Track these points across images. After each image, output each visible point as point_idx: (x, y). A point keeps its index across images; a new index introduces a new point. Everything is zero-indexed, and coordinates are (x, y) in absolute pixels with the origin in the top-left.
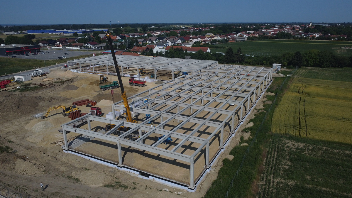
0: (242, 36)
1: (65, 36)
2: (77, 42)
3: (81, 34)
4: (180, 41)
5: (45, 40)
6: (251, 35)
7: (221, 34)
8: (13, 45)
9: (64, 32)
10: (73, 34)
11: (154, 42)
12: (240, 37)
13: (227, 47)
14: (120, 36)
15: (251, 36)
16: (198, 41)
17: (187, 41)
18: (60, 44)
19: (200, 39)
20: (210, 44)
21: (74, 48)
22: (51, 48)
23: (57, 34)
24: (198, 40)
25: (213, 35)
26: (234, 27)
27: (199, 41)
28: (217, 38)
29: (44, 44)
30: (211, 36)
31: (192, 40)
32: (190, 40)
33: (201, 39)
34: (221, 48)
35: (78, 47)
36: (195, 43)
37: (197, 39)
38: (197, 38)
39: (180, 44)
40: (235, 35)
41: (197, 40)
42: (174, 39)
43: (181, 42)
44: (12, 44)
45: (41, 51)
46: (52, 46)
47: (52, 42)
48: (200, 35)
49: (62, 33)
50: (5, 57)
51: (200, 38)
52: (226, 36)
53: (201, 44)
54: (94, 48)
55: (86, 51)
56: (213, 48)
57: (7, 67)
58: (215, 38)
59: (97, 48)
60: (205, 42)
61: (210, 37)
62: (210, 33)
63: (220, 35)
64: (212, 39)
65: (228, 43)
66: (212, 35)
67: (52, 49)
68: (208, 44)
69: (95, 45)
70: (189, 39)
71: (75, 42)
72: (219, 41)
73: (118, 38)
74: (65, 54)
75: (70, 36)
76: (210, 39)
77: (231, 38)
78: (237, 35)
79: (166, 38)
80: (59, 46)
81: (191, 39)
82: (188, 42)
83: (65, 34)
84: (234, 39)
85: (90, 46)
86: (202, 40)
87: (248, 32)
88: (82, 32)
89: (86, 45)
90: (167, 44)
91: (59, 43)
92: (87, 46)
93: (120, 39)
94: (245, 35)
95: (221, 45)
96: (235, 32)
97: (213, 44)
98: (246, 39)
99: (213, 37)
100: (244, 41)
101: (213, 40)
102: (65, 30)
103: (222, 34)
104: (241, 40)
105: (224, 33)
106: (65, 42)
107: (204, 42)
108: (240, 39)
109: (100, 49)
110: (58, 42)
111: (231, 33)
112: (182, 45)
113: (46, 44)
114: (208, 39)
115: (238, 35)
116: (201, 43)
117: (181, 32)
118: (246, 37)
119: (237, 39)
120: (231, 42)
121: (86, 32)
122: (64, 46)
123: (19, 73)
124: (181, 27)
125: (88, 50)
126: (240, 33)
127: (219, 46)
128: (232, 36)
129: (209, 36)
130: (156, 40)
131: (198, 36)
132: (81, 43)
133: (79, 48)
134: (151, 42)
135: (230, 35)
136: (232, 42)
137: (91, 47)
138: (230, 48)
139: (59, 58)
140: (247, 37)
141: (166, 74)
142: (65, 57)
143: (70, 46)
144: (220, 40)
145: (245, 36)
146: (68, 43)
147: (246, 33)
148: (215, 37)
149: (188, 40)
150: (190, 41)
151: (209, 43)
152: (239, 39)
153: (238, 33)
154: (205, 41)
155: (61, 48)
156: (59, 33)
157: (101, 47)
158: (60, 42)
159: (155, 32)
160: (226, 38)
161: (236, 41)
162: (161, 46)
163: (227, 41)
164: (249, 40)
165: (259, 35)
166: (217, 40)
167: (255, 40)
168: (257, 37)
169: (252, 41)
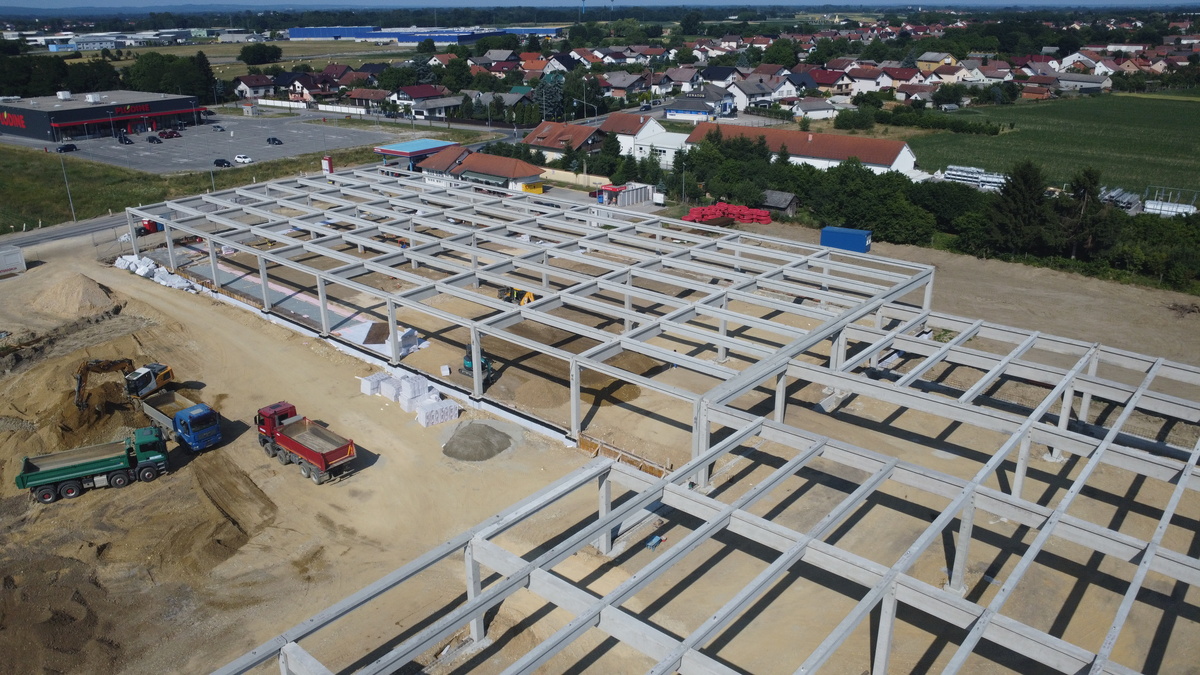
0: (1087, 70)
4: (793, 89)
6: (1128, 62)
7: (990, 55)
11: (686, 87)
12: (1078, 72)
13: (1012, 126)
14: (562, 60)
15: (1129, 68)
16: (877, 89)
17: (823, 89)
18: (306, 91)
19: (885, 81)
20: (929, 105)
21: (344, 110)
24: (878, 84)
25: (953, 64)
26: (1052, 26)
27: (884, 89)
28: (971, 75)
30: (942, 63)
31: (847, 85)
32: (840, 82)
33: (893, 79)
34: (977, 130)
36: (859, 99)
37: (874, 79)
38: (873, 76)
39: (790, 102)
40: (1054, 64)
41: (873, 83)
48: (895, 57)
51: (889, 75)
52: (1012, 65)
53: (887, 106)
58: (957, 74)
60: (908, 96)
61: (936, 73)
62: (940, 52)
63: (985, 62)
64: (948, 79)
65: (1016, 102)
68: (920, 105)
70: (837, 80)
72: (974, 91)
76: (935, 79)
77: (1033, 80)
78: (1060, 63)
79: (739, 69)
81: (846, 80)
82: (827, 94)
84: (1047, 81)
85: (406, 102)
86: (898, 84)
87: (1111, 48)
91: (300, 86)
94: (1100, 64)
95: (981, 116)
96: (1053, 50)
97: (944, 106)
98: (1108, 83)
100: (1094, 92)
101: (945, 88)
103: (995, 59)
104: (1083, 90)
105: (1004, 51)
106: (326, 81)
107: (901, 97)
108: (1079, 84)
111: (1034, 54)
112: (795, 109)
114: (927, 82)
115: (1068, 61)
116: (891, 97)
118: (1106, 74)
119: (1062, 83)
120: (1033, 97)
126: (1076, 57)
127: (970, 120)
128: (1039, 67)
129: (934, 67)
130: (692, 81)
131: (882, 65)
133: (361, 111)
134: (670, 90)
135: (1030, 64)
136: (1037, 100)
137: (408, 106)
138: (1029, 165)
140: (1111, 72)
143: (340, 99)
144: (981, 87)
145: (1100, 68)
147: (1103, 56)
148: (957, 69)
149: (831, 85)
150: (840, 87)
151: (925, 101)
152: (1072, 84)
153: (1066, 55)
154: (908, 91)
157: (447, 109)
158: (305, 83)
160: (1009, 78)
161: (1058, 93)
162: (697, 112)
163: (1011, 91)
164: (1123, 89)
165: (1171, 66)
166: (969, 86)
167: (1151, 92)
168: (1162, 75)
169: (1135, 95)
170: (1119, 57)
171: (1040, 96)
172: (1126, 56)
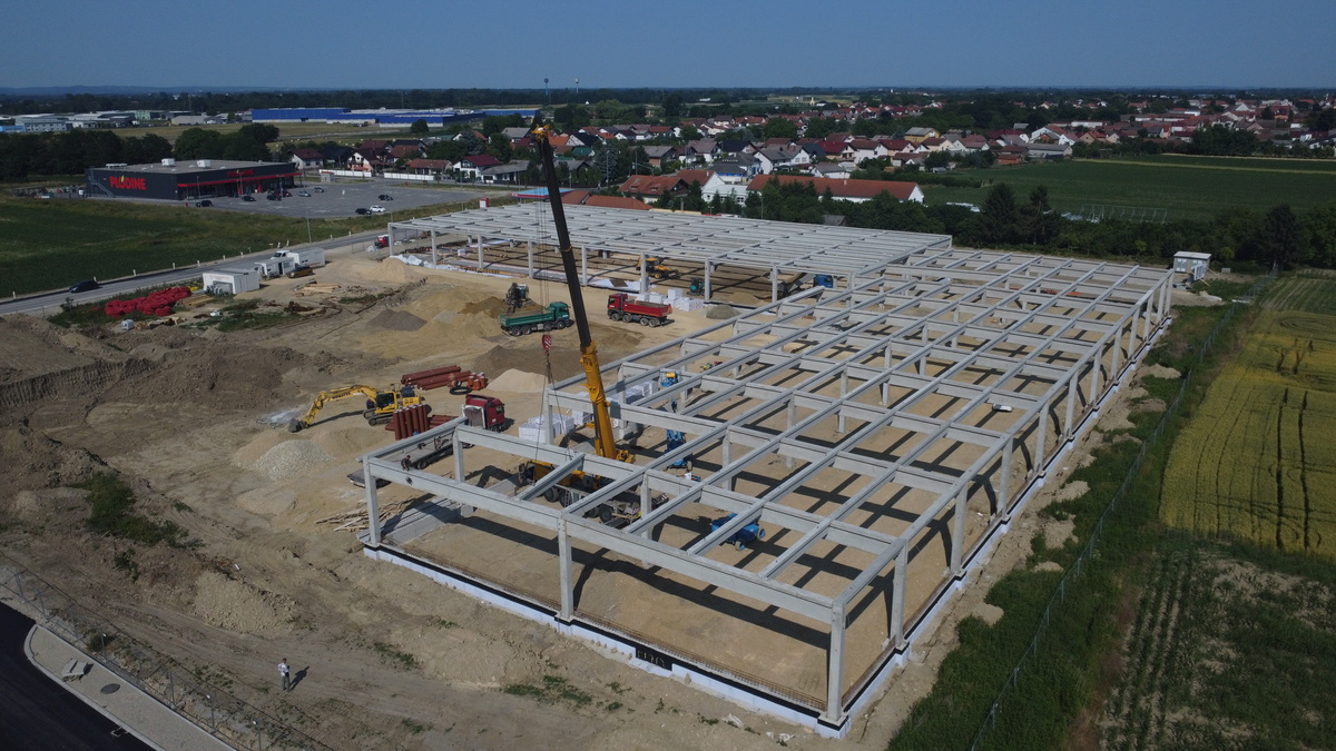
0: (1053, 141)
1: (383, 132)
2: (425, 155)
3: (441, 125)
4: (807, 156)
5: (312, 145)
6: (1087, 135)
7: (968, 132)
8: (202, 163)
9: (379, 119)
10: (410, 125)
11: (708, 158)
12: (1045, 142)
13: (991, 182)
14: (580, 137)
15: (1088, 139)
16: (876, 157)
17: (831, 157)
18: (366, 162)
19: (882, 151)
20: (922, 168)
21: (412, 177)
22: (332, 174)
23: (356, 125)
24: (876, 153)
25: (937, 136)
26: (1022, 105)
27: (881, 157)
28: (953, 146)
29: (307, 160)
30: (926, 137)
31: (850, 154)
32: (845, 152)
33: (889, 149)
34: (964, 184)
35: (427, 173)
36: (866, 163)
37: (873, 149)
38: (871, 147)
39: (806, 167)
40: (1024, 137)
41: (872, 152)
42: (781, 149)
43: (808, 161)
44: (199, 159)
45: (296, 187)
46: (336, 166)
47: (337, 155)
48: (883, 133)
49: (373, 121)
50: (174, 203)
51: (885, 146)
52: (988, 138)
53: (888, 169)
54: (486, 178)
55: (455, 190)
56: (935, 186)
57: (179, 242)
58: (942, 145)
59: (494, 178)
60: (904, 162)
61: (925, 144)
62: (924, 127)
63: (964, 135)
64: (933, 149)
65: (993, 166)
66: (932, 135)
67: (335, 179)
68: (914, 168)
69: (488, 167)
70: (842, 149)
71: (419, 156)
72: (958, 157)
73: (572, 144)
74: (382, 197)
75: (401, 133)
76: (923, 149)
77: (1007, 149)
78: (1030, 136)
79: (754, 143)
80: (361, 167)
81: (850, 150)
82: (835, 161)
83: (381, 125)
84: (1019, 149)
85: (469, 170)
86: (893, 153)
87: (1075, 124)
88: (445, 120)
89: (458, 165)
90: (757, 166)
91: (360, 157)
92: (462, 170)
93: (580, 146)
94: (1063, 136)
95: (966, 174)
96: (1024, 126)
97: (935, 169)
98: (1069, 151)
99: (936, 142)
100: (1058, 158)
101: (933, 154)
102: (382, 111)
103: (972, 133)
104: (1048, 157)
105: (981, 126)
106: (383, 153)
107: (897, 163)
108: (1045, 153)
109: (505, 183)
110: (357, 155)
111: (1006, 128)
112: (813, 172)
113: (317, 159)
114: (917, 152)
115: (1036, 134)
116: (888, 163)
117: (812, 120)
118: (1068, 143)
119: (1031, 152)
120: (1008, 162)
121: (457, 118)
122: (378, 169)
123: (219, 262)
124: (812, 102)
125: (464, 186)
126: (1043, 130)
127: (957, 178)
128: (1011, 139)
129: (920, 140)
130: (713, 153)
131: (876, 138)
132: (438, 158)
133: (429, 178)
134: (695, 160)
135: (1003, 136)
136: (1010, 165)
137: (473, 173)
138: (1003, 185)
139: (361, 211)
140: (1072, 143)
141: (749, 280)
142: (382, 210)
143: (399, 169)
144: (963, 155)
145: (1063, 139)
146: (391, 157)
147: (1067, 130)
148: (943, 141)
149: (838, 154)
150: (845, 155)
151: (918, 165)
152: (1039, 152)
153: (1035, 130)
154: (903, 158)
155: (368, 174)
156: (363, 121)
157: (511, 175)
158: (365, 155)
159: (710, 120)
160: (986, 148)
161: (1028, 159)
162: (733, 175)
163: (989, 157)
164: (1081, 156)
165: (1122, 138)
166: (953, 155)
167: (1104, 158)
168: (1114, 144)
169: (1092, 160)
170: (1080, 131)
171: (1013, 162)
172: (1086, 130)
